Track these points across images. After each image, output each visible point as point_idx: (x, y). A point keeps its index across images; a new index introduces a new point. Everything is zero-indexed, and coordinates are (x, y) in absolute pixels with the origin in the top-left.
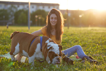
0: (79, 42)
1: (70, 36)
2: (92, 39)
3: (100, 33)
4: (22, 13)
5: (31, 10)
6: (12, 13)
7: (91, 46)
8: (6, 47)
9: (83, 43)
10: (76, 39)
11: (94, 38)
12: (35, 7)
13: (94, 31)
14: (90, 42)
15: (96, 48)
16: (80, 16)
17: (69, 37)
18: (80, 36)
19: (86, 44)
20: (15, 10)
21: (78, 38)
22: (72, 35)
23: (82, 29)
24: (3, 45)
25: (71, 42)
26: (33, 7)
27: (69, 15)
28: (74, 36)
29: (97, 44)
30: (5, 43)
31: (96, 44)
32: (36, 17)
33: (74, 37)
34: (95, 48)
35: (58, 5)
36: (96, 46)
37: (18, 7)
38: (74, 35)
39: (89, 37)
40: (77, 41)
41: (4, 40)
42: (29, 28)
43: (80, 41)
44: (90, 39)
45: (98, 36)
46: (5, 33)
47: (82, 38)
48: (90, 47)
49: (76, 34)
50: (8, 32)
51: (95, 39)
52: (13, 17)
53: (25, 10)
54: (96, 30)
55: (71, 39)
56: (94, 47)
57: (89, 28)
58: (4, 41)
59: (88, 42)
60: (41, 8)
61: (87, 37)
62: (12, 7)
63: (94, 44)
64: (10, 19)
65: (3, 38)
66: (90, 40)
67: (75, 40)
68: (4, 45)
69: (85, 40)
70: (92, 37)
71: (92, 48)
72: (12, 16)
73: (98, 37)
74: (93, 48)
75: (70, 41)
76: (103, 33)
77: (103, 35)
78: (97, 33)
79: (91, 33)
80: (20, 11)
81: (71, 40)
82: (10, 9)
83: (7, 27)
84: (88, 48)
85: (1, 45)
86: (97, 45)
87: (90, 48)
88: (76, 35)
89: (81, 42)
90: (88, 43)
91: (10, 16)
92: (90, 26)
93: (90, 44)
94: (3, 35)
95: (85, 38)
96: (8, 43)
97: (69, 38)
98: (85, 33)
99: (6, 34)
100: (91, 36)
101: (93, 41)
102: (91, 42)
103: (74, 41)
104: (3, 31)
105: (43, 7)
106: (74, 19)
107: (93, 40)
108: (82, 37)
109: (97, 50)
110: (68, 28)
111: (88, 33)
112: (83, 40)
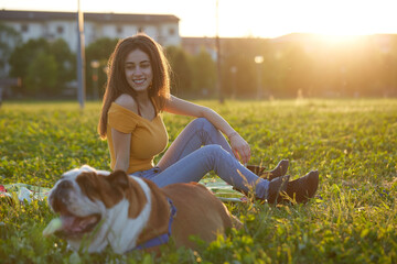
0: (279, 146)
1: (239, 126)
2: (320, 134)
3: (342, 116)
7: (324, 155)
10: (265, 134)
11: (328, 131)
14: (317, 144)
18: (275, 125)
19: (303, 150)
21: (273, 133)
22: (245, 123)
23: (275, 103)
28: (252, 126)
31: (340, 151)
32: (95, 65)
33: (257, 129)
34: (338, 160)
36: (343, 156)
40: (268, 143)
41: (7, 143)
43: (281, 141)
44: (315, 133)
45: (337, 125)
46: (2, 124)
48: (320, 160)
49: (260, 119)
51: (333, 134)
53: (51, 41)
56: (335, 158)
57: (300, 102)
58: (12, 147)
59: (310, 145)
60: (110, 32)
61: (301, 128)
63: (333, 149)
65: (2, 138)
66: (314, 139)
67: (264, 138)
68: (16, 160)
69: (298, 138)
71: (329, 162)
73: (341, 128)
74: (332, 161)
76: (353, 114)
77: (356, 122)
78: (333, 117)
79: (311, 116)
84: (315, 163)
86: (346, 151)
88: (260, 122)
89: (285, 143)
90: (311, 149)
95: (296, 131)
98: (290, 116)
100: (316, 125)
101: (326, 141)
102: (322, 145)
103: (259, 142)
105: (119, 31)
106: (234, 70)
107: (325, 136)
108: (284, 128)
111: (301, 117)
112: (291, 140)
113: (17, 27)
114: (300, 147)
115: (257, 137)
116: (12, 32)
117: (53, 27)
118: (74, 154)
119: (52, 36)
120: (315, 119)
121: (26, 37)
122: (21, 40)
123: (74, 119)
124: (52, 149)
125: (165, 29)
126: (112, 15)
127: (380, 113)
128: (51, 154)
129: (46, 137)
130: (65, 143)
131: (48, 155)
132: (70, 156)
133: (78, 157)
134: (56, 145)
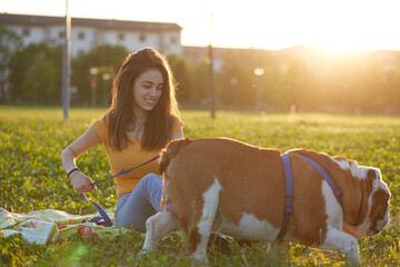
3: (331, 136)
4: (41, 57)
5: (75, 46)
12: (89, 33)
13: (310, 129)
16: (259, 72)
20: (12, 47)
23: (265, 118)
26: (81, 36)
27: (217, 66)
32: (94, 71)
35: (175, 29)
37: (27, 33)
42: (66, 115)
52: (7, 73)
53: (51, 46)
54: (315, 125)
57: (292, 118)
60: (111, 39)
76: (341, 136)
78: (320, 137)
79: (296, 136)
80: (34, 49)
92: (293, 108)
98: (276, 135)
105: (121, 37)
106: (234, 81)
110: (213, 116)
111: (286, 136)
113: (19, 31)
116: (13, 36)
117: (54, 32)
118: (33, 172)
119: (53, 41)
120: (300, 139)
121: (27, 41)
122: (21, 44)
123: (51, 130)
124: (13, 165)
125: (167, 38)
126: (114, 21)
127: (370, 135)
128: (10, 171)
129: (10, 151)
130: (29, 159)
131: (6, 172)
132: (29, 174)
133: (36, 176)
134: (19, 160)
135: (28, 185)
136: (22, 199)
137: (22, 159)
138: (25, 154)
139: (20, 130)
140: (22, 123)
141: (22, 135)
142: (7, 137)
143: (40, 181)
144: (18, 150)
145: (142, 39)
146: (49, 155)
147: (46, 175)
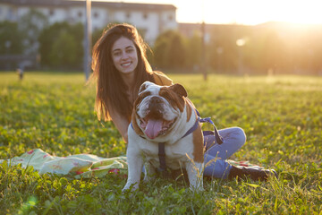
0: (243, 121)
1: (213, 101)
2: (280, 111)
4: (63, 33)
6: (31, 33)
7: (280, 132)
8: (22, 134)
9: (255, 123)
10: (233, 110)
11: (287, 108)
12: (102, 13)
13: (285, 89)
14: (276, 121)
15: (294, 138)
16: (240, 43)
17: (210, 105)
18: (243, 101)
19: (263, 126)
20: (40, 25)
21: (240, 109)
22: (219, 98)
23: (248, 80)
24: (13, 127)
25: (219, 120)
26: (96, 15)
27: (207, 38)
28: (224, 102)
29: (296, 125)
30: (19, 122)
31: (294, 128)
33: (227, 105)
34: (291, 137)
35: (172, 8)
36: (296, 133)
37: (52, 13)
38: (225, 98)
39: (272, 105)
40: (235, 118)
41: (14, 113)
43: (245, 117)
44: (276, 110)
45: (297, 103)
46: (16, 94)
47: (250, 108)
48: (276, 136)
49: (232, 96)
50: (24, 89)
51: (291, 111)
52: (36, 46)
53: (72, 24)
54: (289, 84)
55: (218, 110)
56: (288, 135)
57: (270, 80)
58: (17, 116)
59: (269, 121)
60: (120, 17)
61: (265, 105)
62: (33, 13)
63: (289, 126)
64: (27, 52)
65: (11, 108)
66: (274, 116)
67: (232, 113)
68: (17, 129)
69: (260, 115)
70: (280, 106)
71: (283, 138)
72: (32, 42)
73: (299, 106)
74: (286, 138)
75: (215, 117)
77: (313, 101)
78: (294, 95)
79: (275, 94)
80: (58, 26)
81: (219, 113)
82: (26, 20)
83: (21, 76)
84: (271, 139)
85: (10, 129)
86: (299, 128)
87: (279, 138)
88: (231, 99)
89: (248, 119)
90: (270, 125)
91: (26, 42)
92: (270, 71)
93: (278, 127)
94: (11, 98)
95: (260, 107)
96: (28, 124)
97: (210, 108)
98: (258, 93)
99: (19, 96)
100: (278, 102)
101: (284, 117)
102: (279, 121)
103: (227, 117)
104: (10, 88)
105: (128, 16)
106: (220, 51)
107: (284, 113)
108: (251, 104)
109: (298, 145)
110: (205, 78)
111: (267, 94)
112: (255, 116)
113: (45, 11)
114: (261, 123)
115: (226, 112)
117: (74, 12)
118: (67, 124)
119: (73, 20)
121: (52, 20)
122: (47, 22)
123: (77, 91)
124: (50, 119)
125: (165, 16)
126: (123, 3)
128: (48, 124)
129: (47, 108)
130: (62, 114)
131: (45, 125)
132: (63, 126)
133: (69, 127)
134: (54, 115)
135: (64, 135)
136: (60, 146)
137: (57, 114)
138: (59, 111)
139: (53, 92)
140: (54, 85)
141: (55, 96)
142: (43, 97)
143: (73, 132)
144: (53, 108)
145: (145, 17)
146: (78, 111)
147: (77, 127)
